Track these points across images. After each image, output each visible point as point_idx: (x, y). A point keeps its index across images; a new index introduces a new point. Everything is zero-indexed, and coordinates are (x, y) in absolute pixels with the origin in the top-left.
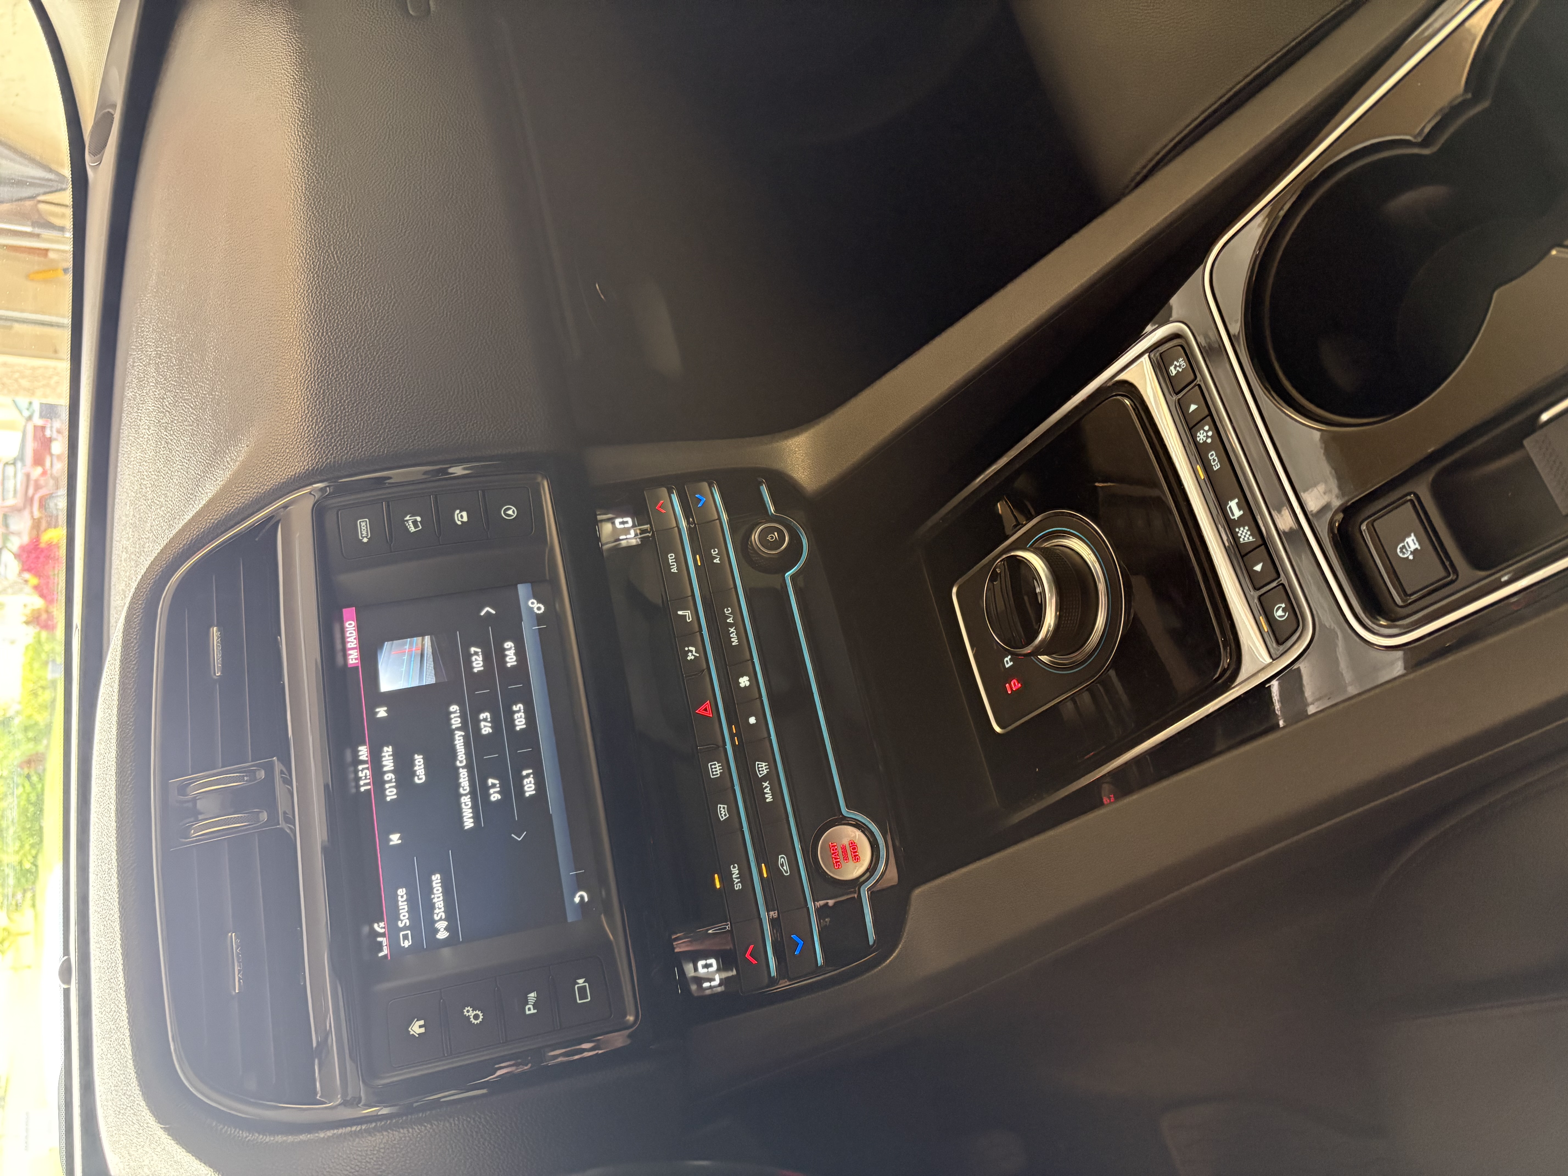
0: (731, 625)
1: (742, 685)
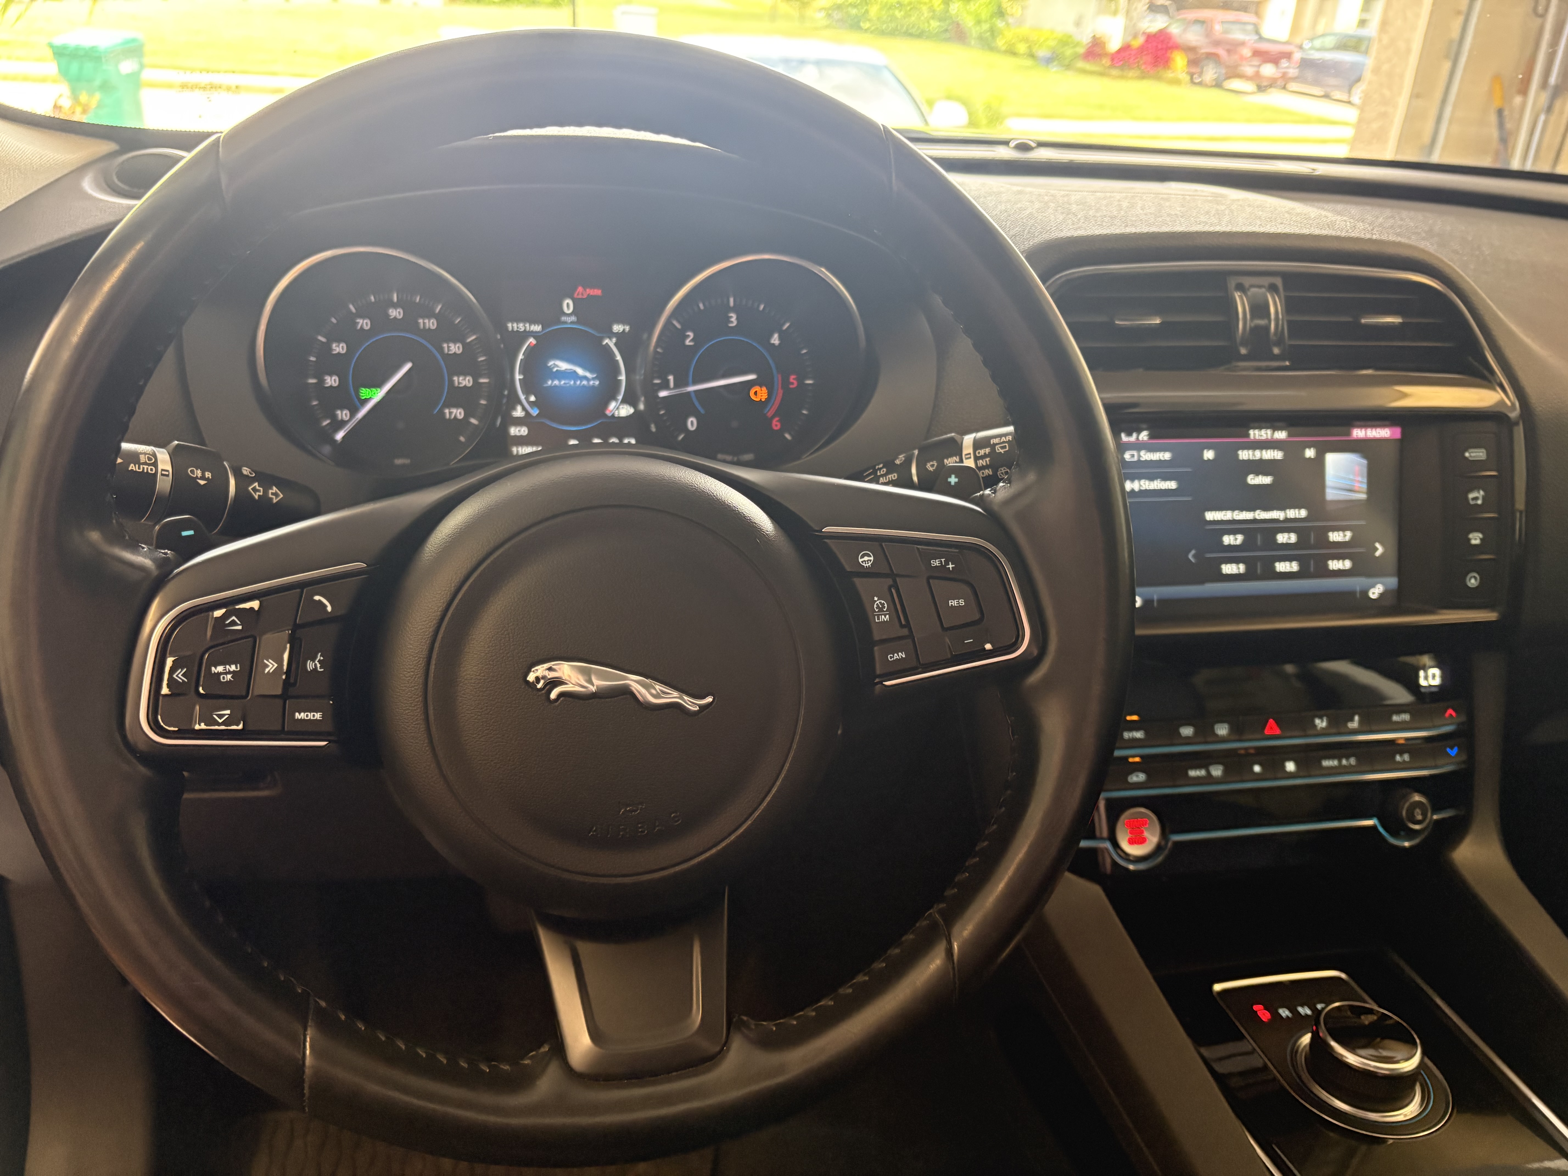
0: (1340, 762)
1: (1288, 764)
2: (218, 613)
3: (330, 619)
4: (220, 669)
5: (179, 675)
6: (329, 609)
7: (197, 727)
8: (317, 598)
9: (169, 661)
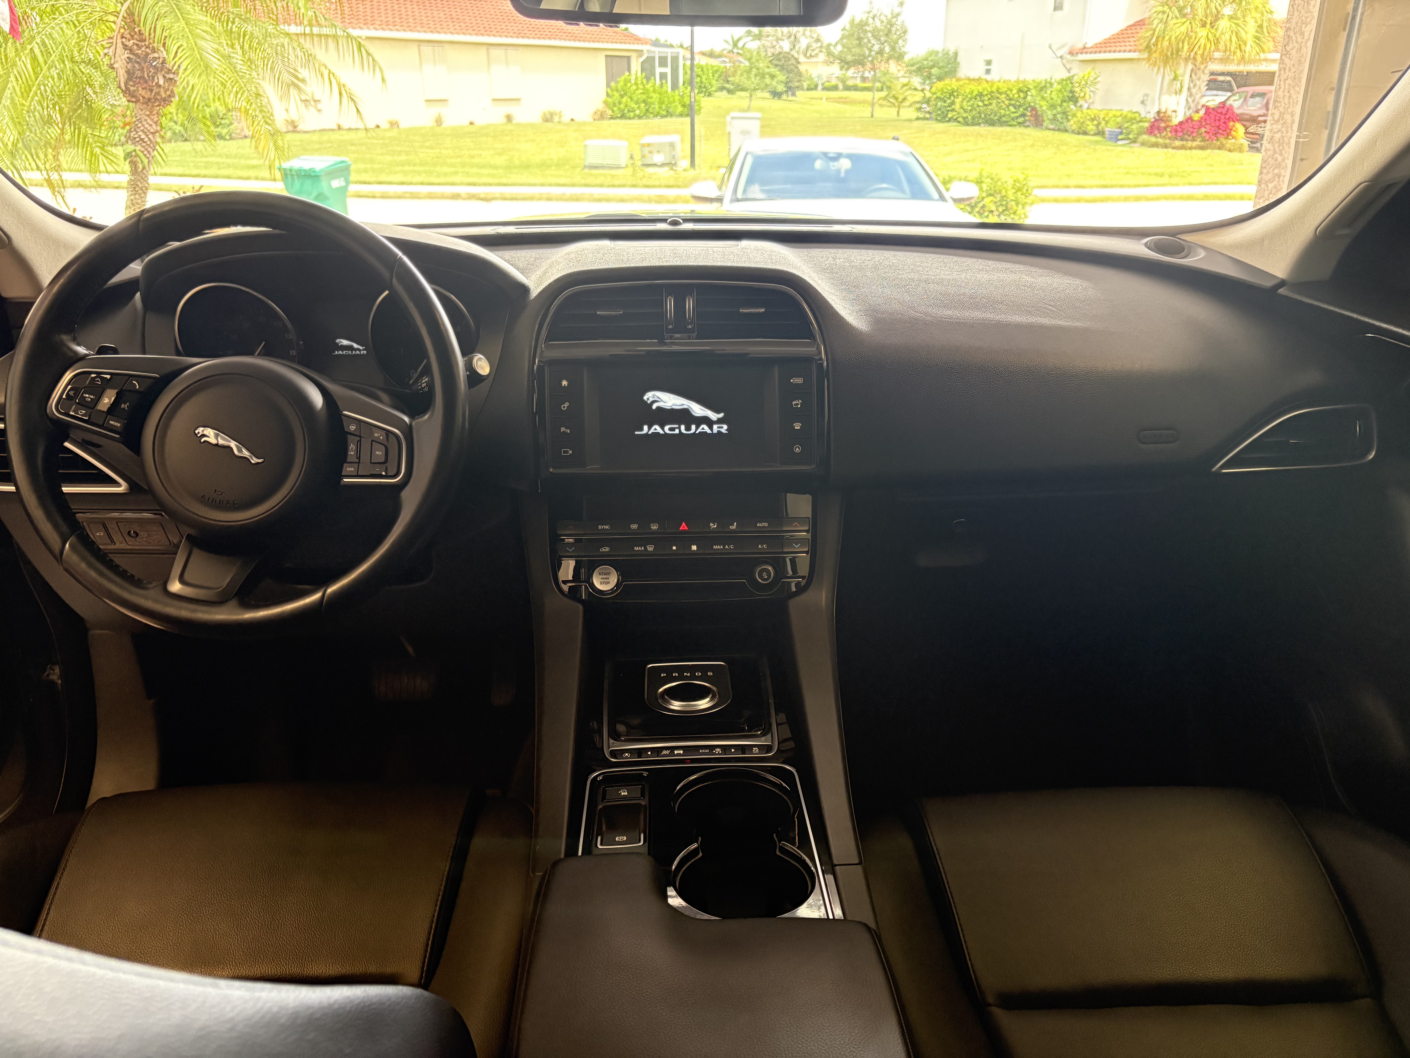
0: (724, 547)
1: (693, 546)
2: (93, 375)
3: (137, 392)
4: (87, 395)
5: (72, 393)
6: (137, 387)
7: (71, 413)
8: (134, 382)
9: (69, 387)
